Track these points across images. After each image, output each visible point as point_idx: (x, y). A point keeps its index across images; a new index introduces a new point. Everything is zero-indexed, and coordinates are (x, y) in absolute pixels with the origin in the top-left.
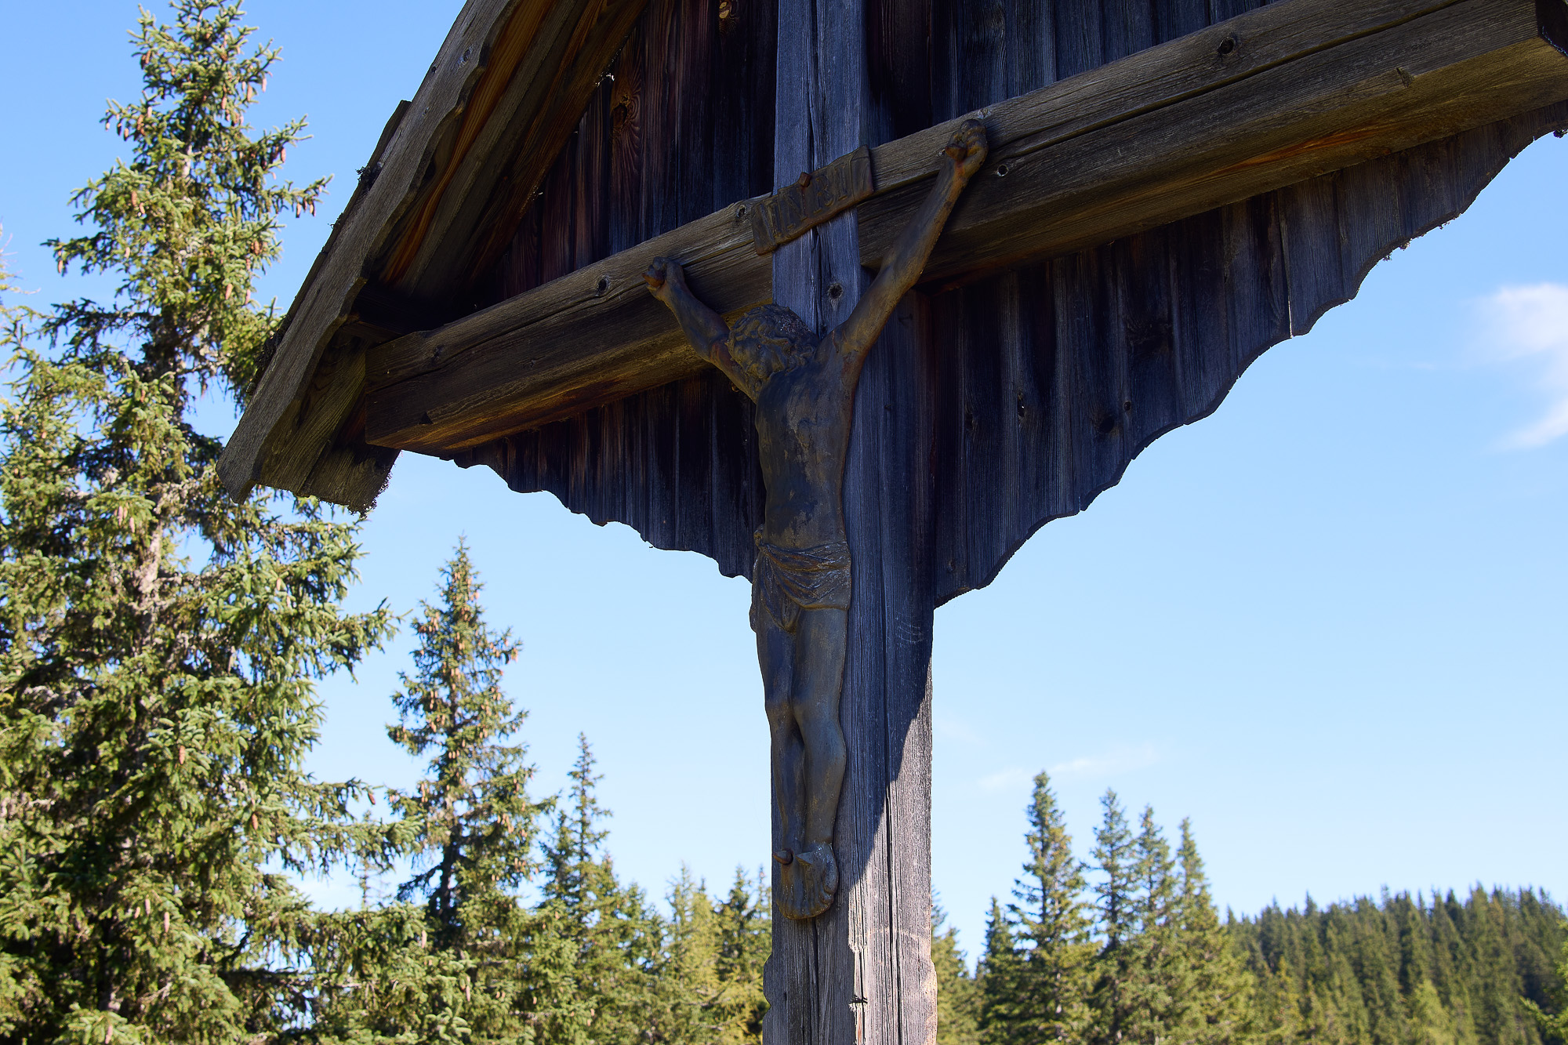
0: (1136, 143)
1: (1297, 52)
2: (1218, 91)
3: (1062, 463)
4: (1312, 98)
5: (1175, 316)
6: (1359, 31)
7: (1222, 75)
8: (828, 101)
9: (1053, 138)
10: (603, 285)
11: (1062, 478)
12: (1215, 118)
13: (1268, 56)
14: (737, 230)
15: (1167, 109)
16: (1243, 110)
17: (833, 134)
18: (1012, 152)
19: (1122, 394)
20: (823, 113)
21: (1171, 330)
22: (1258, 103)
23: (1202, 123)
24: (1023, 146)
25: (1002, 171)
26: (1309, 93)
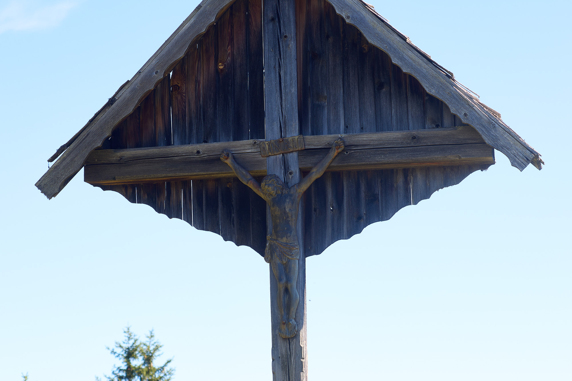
0: (387, 155)
1: (433, 144)
2: (411, 148)
3: (345, 226)
4: (436, 156)
5: (379, 193)
6: (449, 143)
7: (412, 144)
8: (286, 118)
9: (363, 148)
10: (198, 152)
11: (345, 230)
12: (410, 155)
13: (425, 143)
14: (253, 148)
15: (397, 149)
16: (418, 154)
17: (288, 128)
18: (350, 149)
19: (363, 211)
20: (285, 121)
21: (379, 197)
22: (422, 154)
23: (406, 155)
24: (353, 148)
25: (347, 153)
26: (435, 155)
